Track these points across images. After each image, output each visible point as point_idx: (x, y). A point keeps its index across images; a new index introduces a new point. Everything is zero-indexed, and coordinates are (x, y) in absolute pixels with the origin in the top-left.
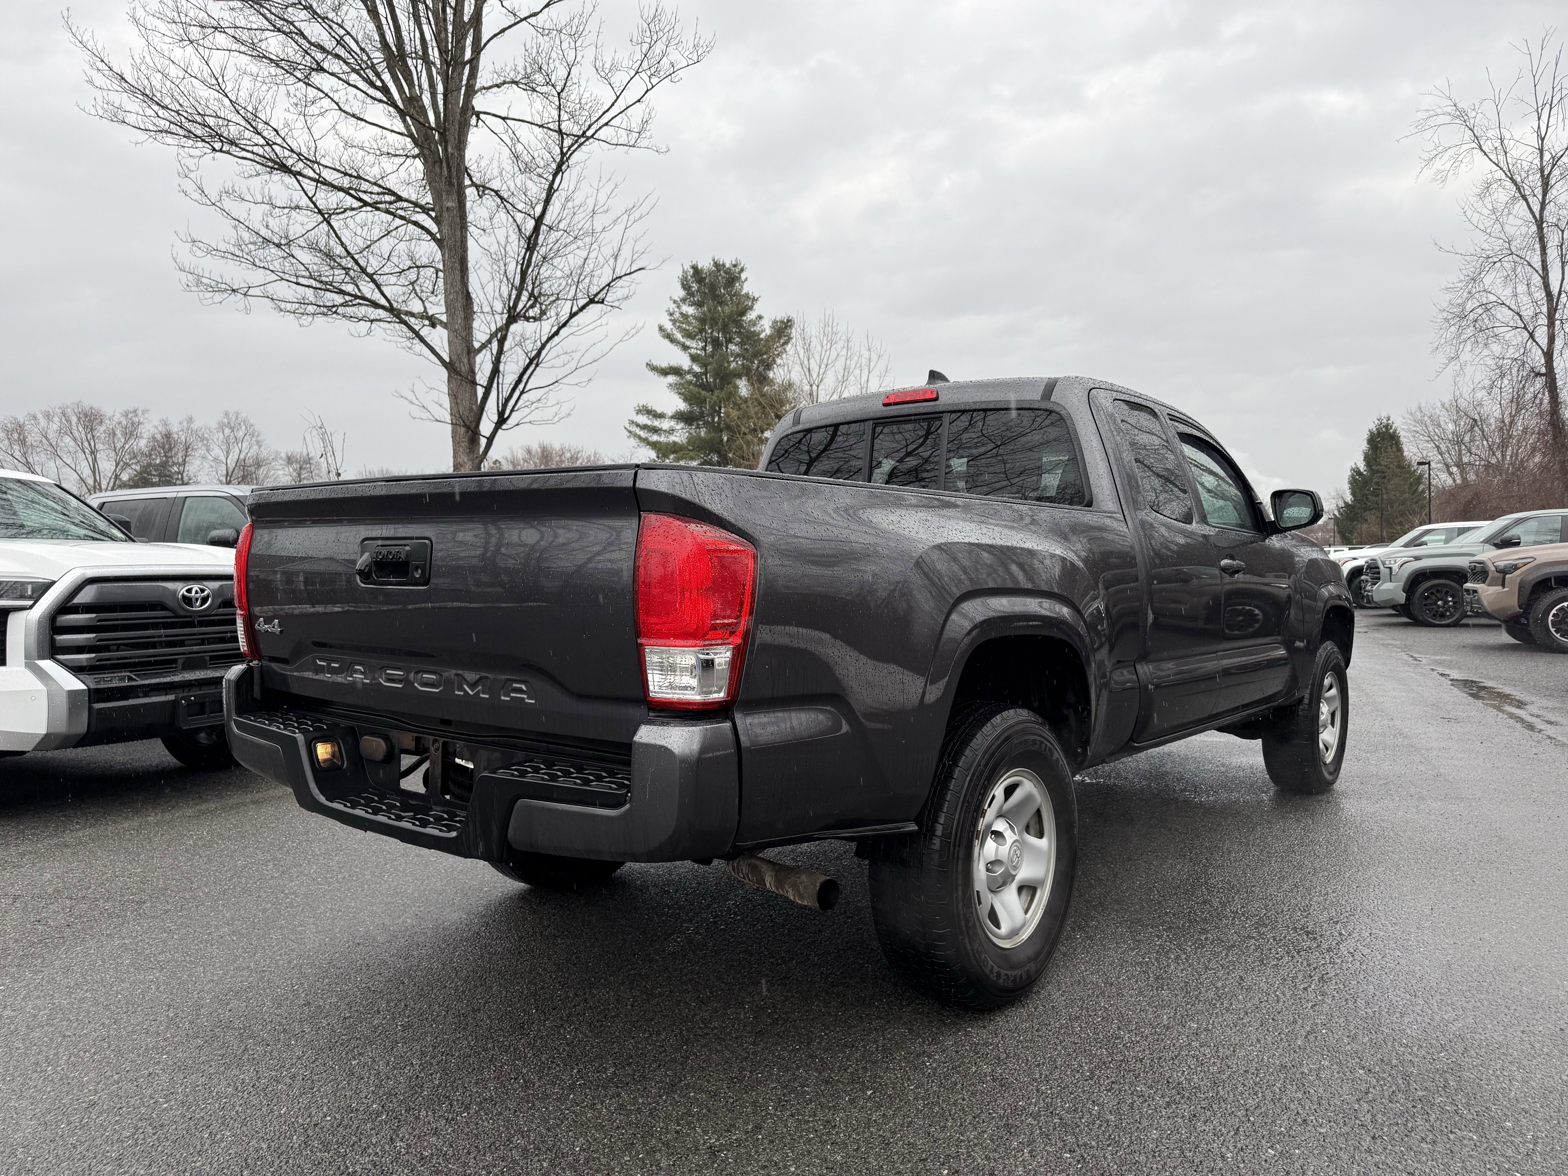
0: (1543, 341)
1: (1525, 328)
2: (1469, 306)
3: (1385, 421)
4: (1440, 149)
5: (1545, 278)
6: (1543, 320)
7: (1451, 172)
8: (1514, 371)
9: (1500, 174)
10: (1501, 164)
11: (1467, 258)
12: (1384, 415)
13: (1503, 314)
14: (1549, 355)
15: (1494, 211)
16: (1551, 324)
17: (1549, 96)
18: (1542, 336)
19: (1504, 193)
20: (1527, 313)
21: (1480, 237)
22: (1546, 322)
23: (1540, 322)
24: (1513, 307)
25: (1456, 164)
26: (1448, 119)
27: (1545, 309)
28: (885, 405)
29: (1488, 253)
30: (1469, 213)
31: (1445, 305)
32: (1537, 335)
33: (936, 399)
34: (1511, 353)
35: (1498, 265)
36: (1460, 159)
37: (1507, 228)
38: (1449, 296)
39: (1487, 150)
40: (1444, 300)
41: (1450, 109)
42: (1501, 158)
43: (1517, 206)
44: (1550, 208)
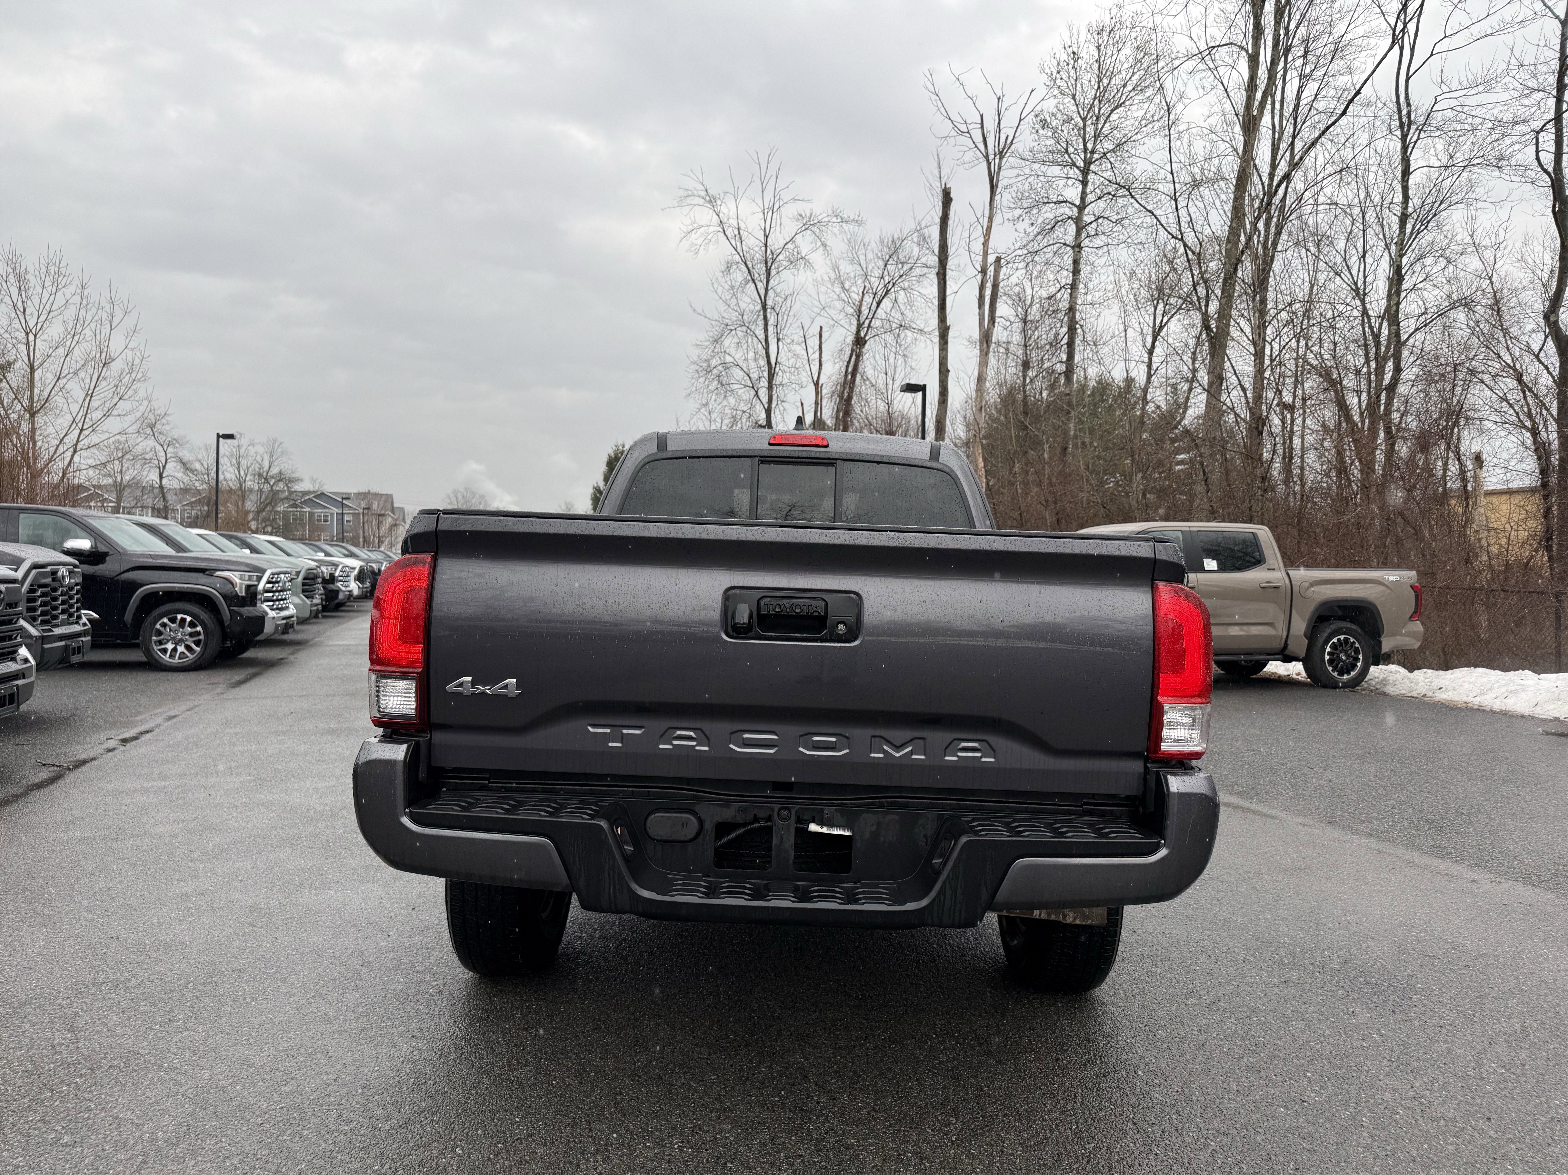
0: (765, 400)
1: (753, 387)
2: (714, 363)
3: (621, 448)
4: (695, 225)
5: (767, 349)
6: (764, 383)
7: (702, 247)
8: (744, 420)
9: (737, 258)
10: (739, 250)
11: (713, 322)
12: (620, 442)
13: (738, 373)
14: (768, 412)
15: (732, 287)
16: (770, 388)
17: (772, 203)
18: (763, 394)
19: (739, 275)
20: (754, 376)
21: (722, 307)
22: (766, 384)
23: (762, 384)
24: (745, 369)
25: (706, 241)
26: (701, 201)
27: (766, 374)
28: (770, 444)
29: (727, 321)
30: (716, 285)
31: (695, 358)
32: (760, 393)
33: (827, 446)
34: (743, 406)
35: (734, 332)
36: (709, 237)
37: (741, 303)
38: (697, 351)
39: (729, 236)
40: (695, 353)
41: (703, 193)
42: (739, 244)
43: (748, 286)
44: (771, 293)
